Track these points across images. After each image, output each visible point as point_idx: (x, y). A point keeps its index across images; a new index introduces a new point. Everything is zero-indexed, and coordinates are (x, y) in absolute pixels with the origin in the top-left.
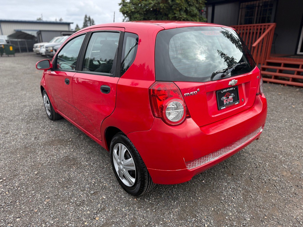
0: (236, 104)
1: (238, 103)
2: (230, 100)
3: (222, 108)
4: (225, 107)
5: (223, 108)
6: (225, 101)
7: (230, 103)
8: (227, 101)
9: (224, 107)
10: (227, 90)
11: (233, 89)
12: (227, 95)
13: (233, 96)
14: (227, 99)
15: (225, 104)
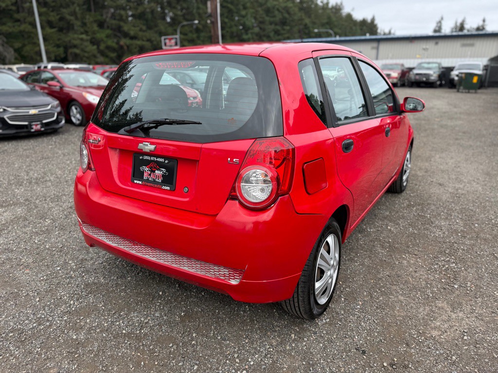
0: (164, 187)
1: (168, 188)
2: (158, 177)
3: (135, 182)
4: (140, 183)
5: (138, 182)
6: (145, 174)
7: (154, 181)
8: (150, 175)
9: (139, 180)
10: (152, 159)
11: (165, 160)
12: (152, 165)
13: (165, 173)
14: (151, 173)
15: (144, 178)
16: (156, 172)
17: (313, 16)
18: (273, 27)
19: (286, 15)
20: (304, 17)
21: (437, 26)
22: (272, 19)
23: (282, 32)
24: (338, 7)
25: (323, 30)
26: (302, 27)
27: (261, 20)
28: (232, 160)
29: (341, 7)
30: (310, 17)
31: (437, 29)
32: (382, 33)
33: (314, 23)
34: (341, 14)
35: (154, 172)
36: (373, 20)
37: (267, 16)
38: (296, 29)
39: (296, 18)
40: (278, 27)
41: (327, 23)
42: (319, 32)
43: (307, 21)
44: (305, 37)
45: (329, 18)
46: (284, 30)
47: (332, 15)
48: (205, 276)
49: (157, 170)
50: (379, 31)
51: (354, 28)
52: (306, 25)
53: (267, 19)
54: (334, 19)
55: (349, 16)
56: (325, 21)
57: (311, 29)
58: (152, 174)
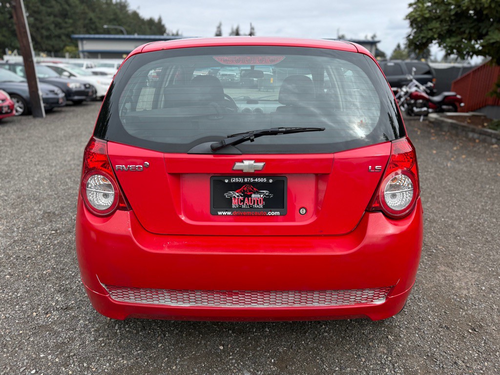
0: (270, 213)
1: (277, 213)
2: (257, 202)
3: (220, 213)
4: (229, 213)
5: (225, 213)
6: (235, 201)
7: (251, 208)
8: (243, 201)
9: (226, 211)
10: (246, 180)
11: (268, 180)
12: (245, 189)
13: (267, 196)
14: (244, 199)
15: (233, 206)
16: (253, 196)
17: (97, 10)
18: (52, 18)
19: (66, 7)
20: (87, 10)
21: (218, 31)
22: (49, 10)
23: (64, 25)
24: (123, 4)
25: (112, 27)
26: (87, 21)
27: (36, 9)
28: (373, 168)
29: (126, 4)
30: (94, 11)
31: (218, 33)
32: (171, 34)
33: (100, 18)
34: (127, 11)
35: (250, 196)
36: (160, 20)
37: (42, 5)
38: (80, 23)
39: (78, 10)
40: (59, 20)
41: (115, 20)
42: (107, 28)
43: (91, 15)
44: (93, 32)
45: (115, 14)
46: (66, 23)
47: (118, 11)
48: (343, 305)
49: (255, 193)
50: (167, 31)
51: (143, 27)
52: (91, 19)
53: (43, 8)
54: (121, 16)
55: (135, 15)
56: (112, 17)
57: (98, 25)
58: (246, 200)
